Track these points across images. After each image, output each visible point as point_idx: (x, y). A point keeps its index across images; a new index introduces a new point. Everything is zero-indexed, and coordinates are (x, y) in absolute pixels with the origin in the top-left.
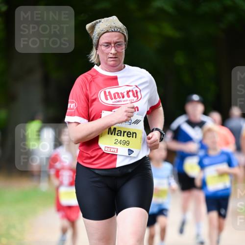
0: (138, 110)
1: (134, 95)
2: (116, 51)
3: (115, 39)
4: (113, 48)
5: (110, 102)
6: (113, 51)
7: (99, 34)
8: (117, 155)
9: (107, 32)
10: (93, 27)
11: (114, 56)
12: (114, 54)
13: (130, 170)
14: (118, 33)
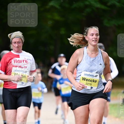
0: (26, 68)
1: (25, 61)
2: (18, 45)
3: (18, 41)
4: (17, 44)
5: (16, 64)
6: (17, 45)
7: (12, 38)
8: (17, 84)
9: (15, 38)
10: (11, 36)
11: (17, 47)
12: (17, 46)
13: (22, 90)
14: (19, 38)
